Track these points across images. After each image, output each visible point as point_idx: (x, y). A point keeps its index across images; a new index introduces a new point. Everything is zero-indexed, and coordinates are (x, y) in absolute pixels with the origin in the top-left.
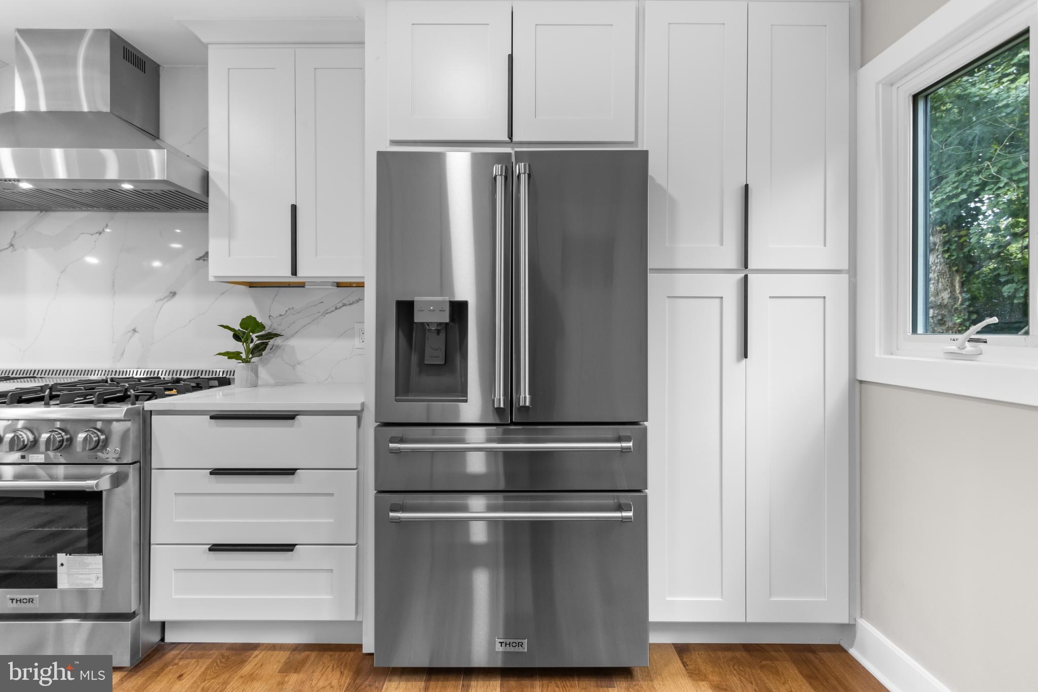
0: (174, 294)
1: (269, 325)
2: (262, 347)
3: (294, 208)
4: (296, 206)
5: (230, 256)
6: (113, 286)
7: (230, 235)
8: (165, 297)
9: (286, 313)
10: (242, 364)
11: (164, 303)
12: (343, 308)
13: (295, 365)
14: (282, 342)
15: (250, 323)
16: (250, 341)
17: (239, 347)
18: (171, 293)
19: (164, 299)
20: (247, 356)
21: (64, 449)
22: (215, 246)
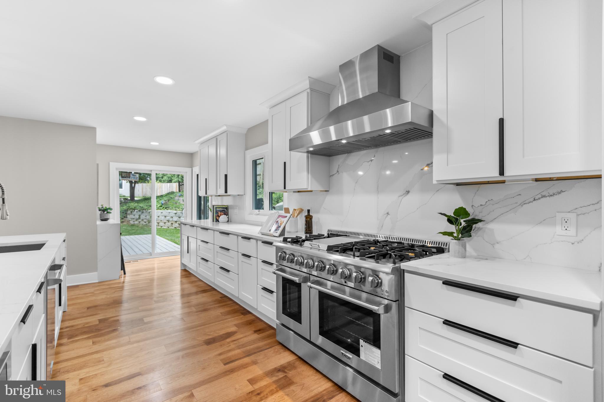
0: (408, 192)
1: (473, 213)
2: (468, 228)
3: (501, 122)
4: (503, 119)
5: (448, 165)
6: (378, 189)
7: (448, 151)
8: (404, 194)
9: (486, 204)
10: (455, 241)
11: (403, 198)
12: (542, 199)
13: (494, 244)
14: (483, 225)
15: (461, 212)
16: (459, 225)
17: (452, 228)
18: (407, 191)
19: (403, 195)
20: (458, 236)
21: (362, 282)
22: (438, 159)
